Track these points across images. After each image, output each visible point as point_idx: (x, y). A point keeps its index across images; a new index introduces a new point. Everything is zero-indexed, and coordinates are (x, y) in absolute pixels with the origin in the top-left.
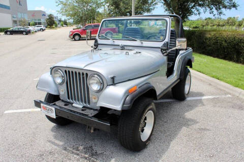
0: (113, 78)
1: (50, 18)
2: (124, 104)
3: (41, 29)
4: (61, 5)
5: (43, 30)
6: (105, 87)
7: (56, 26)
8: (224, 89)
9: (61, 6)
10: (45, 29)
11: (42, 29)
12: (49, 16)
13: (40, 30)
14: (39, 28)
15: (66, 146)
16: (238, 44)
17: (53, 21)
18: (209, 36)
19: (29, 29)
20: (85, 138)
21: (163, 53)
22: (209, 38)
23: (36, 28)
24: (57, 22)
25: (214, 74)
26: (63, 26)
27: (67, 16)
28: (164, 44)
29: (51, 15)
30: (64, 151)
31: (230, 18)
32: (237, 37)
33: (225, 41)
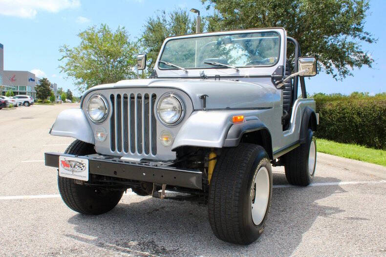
0: (203, 98)
1: (42, 85)
2: (226, 136)
3: (25, 102)
4: (68, 58)
5: (29, 104)
6: (188, 115)
7: (53, 100)
8: (373, 173)
9: (66, 60)
10: (32, 104)
11: (28, 102)
12: (41, 81)
13: (24, 104)
14: (22, 100)
15: (102, 241)
16: (380, 118)
17: (49, 91)
18: (330, 107)
19: (5, 100)
20: (137, 231)
21: (276, 85)
22: (330, 110)
23: (17, 101)
24: (55, 94)
25: (350, 154)
26: (65, 102)
27: (77, 77)
28: (277, 70)
29: (44, 79)
30: (100, 249)
31: (357, 93)
32: (378, 105)
33: (359, 114)
